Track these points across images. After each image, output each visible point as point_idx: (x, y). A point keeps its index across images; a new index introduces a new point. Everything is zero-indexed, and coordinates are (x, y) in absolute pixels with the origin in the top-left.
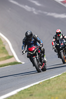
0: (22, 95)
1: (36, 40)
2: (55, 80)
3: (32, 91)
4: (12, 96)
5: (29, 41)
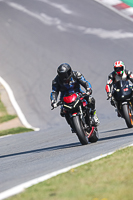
0: (35, 195)
1: (79, 82)
2: (100, 165)
3: (54, 187)
4: (15, 196)
5: (65, 84)
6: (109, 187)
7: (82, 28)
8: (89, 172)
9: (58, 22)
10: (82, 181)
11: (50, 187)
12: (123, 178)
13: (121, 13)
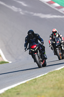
0: (9, 94)
1: (37, 38)
2: (41, 80)
6: (45, 90)
7: (32, 13)
8: (35, 83)
9: (21, 10)
10: (32, 87)
11: (17, 90)
12: (52, 86)
13: (51, 6)
